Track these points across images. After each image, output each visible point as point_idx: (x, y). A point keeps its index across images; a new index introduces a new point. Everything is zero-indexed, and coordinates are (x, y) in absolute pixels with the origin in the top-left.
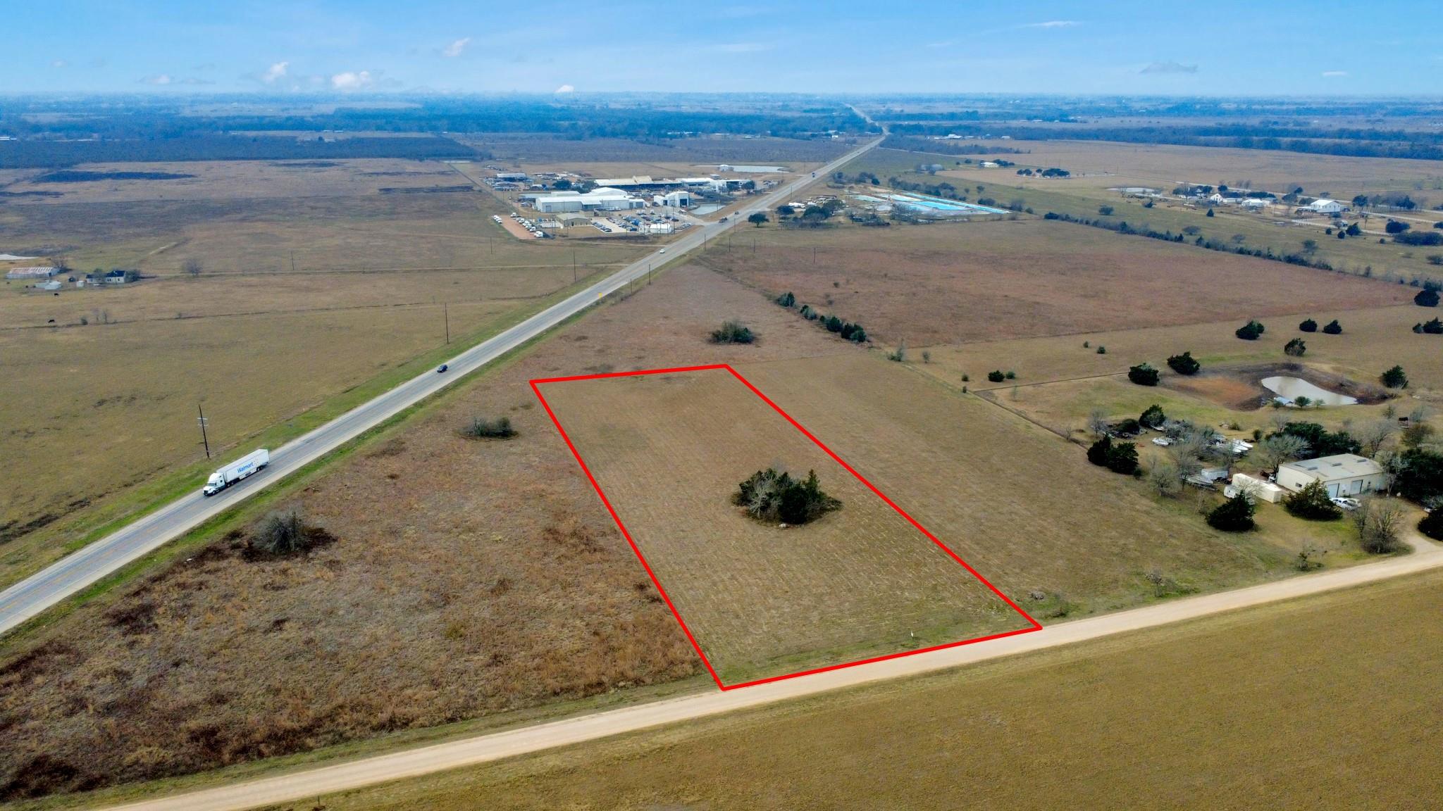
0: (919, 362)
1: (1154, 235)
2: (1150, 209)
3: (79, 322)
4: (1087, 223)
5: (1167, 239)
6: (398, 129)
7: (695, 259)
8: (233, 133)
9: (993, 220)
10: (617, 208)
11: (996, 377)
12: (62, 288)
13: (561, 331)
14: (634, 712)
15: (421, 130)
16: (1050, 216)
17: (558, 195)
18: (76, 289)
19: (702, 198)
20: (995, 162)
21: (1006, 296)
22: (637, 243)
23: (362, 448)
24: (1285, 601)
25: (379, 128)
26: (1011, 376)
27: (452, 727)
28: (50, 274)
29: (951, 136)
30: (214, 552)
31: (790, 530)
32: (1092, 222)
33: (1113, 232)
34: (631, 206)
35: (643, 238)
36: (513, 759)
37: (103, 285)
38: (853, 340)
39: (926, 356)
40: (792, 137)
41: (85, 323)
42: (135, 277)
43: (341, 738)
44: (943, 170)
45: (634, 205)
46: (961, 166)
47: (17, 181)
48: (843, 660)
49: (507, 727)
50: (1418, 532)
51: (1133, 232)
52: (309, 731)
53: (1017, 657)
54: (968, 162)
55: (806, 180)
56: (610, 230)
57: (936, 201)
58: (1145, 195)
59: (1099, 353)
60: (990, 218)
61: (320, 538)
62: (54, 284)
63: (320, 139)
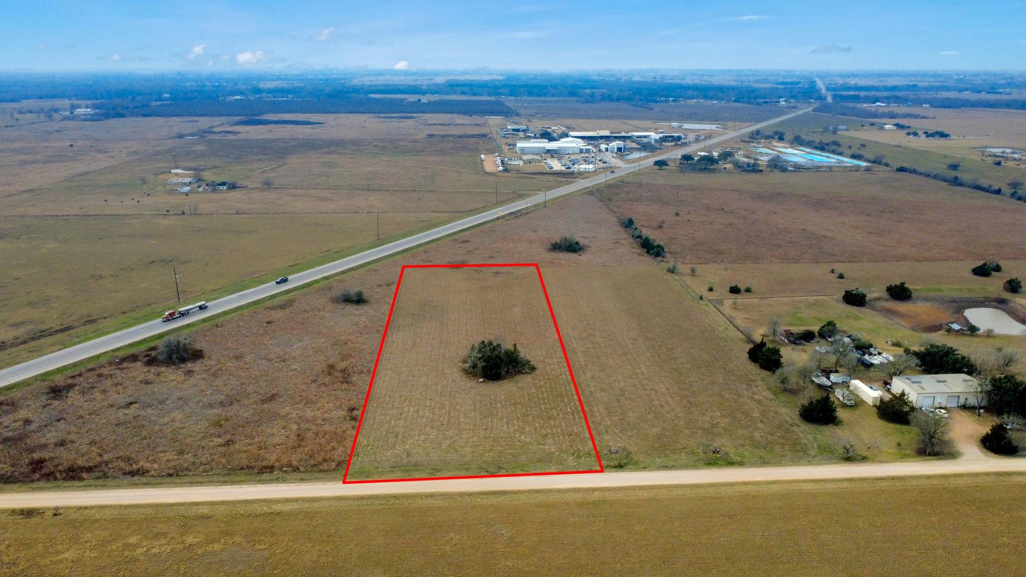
0: (688, 275)
1: (978, 188)
2: (999, 166)
3: (181, 213)
4: (928, 176)
5: (987, 191)
6: (474, 94)
7: (590, 192)
8: (371, 96)
9: (850, 171)
10: (570, 152)
11: (735, 290)
12: (191, 192)
13: (456, 237)
14: (279, 488)
15: (490, 95)
16: (901, 169)
17: (533, 142)
18: (198, 192)
19: (639, 147)
20: (894, 125)
21: (804, 230)
22: (563, 177)
23: (269, 303)
24: (806, 481)
25: (463, 93)
26: (748, 290)
27: (168, 479)
28: (190, 182)
29: (878, 104)
30: (134, 358)
31: (484, 383)
32: (932, 175)
33: (945, 184)
34: (581, 151)
35: (572, 173)
36: (183, 504)
37: (214, 191)
38: (651, 255)
39: (693, 270)
40: (749, 103)
41: (183, 213)
42: (233, 187)
43: (105, 476)
44: (847, 130)
45: (584, 151)
46: (865, 128)
47: (223, 124)
48: (438, 475)
49: (198, 484)
50: (978, 443)
51: (961, 184)
52: (90, 470)
53: (559, 491)
54: (872, 124)
55: (731, 134)
56: (552, 168)
57: (819, 155)
58: (1004, 155)
59: (838, 278)
60: (849, 169)
61: (198, 355)
62: (187, 189)
63: (420, 100)
